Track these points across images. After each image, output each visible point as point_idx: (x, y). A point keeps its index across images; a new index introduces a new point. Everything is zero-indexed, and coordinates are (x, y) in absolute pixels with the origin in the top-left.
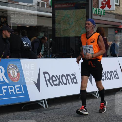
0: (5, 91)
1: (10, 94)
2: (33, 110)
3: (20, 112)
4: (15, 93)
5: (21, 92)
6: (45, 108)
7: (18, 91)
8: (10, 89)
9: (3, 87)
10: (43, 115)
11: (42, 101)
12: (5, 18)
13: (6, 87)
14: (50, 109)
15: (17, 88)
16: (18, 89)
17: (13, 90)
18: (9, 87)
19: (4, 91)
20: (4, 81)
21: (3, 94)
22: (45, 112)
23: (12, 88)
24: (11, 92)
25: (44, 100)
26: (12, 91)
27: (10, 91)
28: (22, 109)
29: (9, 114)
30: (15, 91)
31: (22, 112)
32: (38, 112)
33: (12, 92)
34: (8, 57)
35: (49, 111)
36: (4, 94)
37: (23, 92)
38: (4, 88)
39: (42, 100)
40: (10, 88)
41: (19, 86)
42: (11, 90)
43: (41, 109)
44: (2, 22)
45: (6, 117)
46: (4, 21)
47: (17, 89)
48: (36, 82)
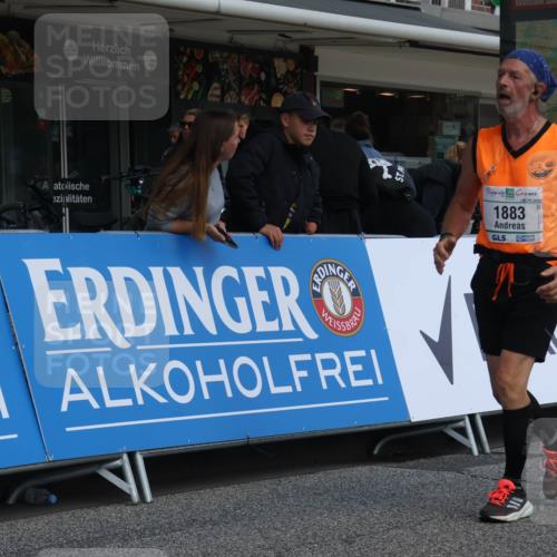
0: (304, 374)
1: (325, 386)
2: (422, 460)
3: (368, 467)
4: (343, 385)
5: (369, 382)
6: (476, 452)
7: (358, 375)
8: (324, 368)
9: (293, 359)
10: (468, 483)
11: (461, 424)
12: (290, 61)
13: (307, 357)
14: (496, 457)
15: (355, 361)
16: (359, 368)
17: (336, 372)
18: (319, 357)
19: (298, 374)
20: (298, 332)
21: (294, 387)
22: (475, 470)
23: (332, 360)
24: (327, 378)
25: (472, 417)
26: (333, 377)
27: (323, 373)
28: (376, 452)
29: (321, 474)
30: (344, 374)
31: (375, 467)
32: (444, 469)
33: (330, 379)
34: (313, 226)
35: (497, 467)
36: (299, 389)
37: (380, 381)
38: (297, 363)
39: (461, 419)
40: (322, 361)
41: (362, 353)
42: (329, 372)
43: (459, 456)
44: (279, 75)
45: (308, 485)
46: (288, 71)
47: (352, 368)
48: (436, 338)
